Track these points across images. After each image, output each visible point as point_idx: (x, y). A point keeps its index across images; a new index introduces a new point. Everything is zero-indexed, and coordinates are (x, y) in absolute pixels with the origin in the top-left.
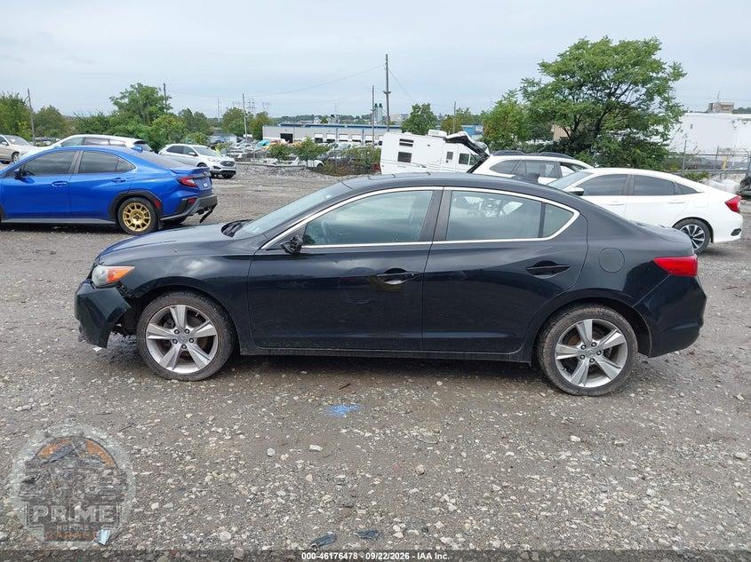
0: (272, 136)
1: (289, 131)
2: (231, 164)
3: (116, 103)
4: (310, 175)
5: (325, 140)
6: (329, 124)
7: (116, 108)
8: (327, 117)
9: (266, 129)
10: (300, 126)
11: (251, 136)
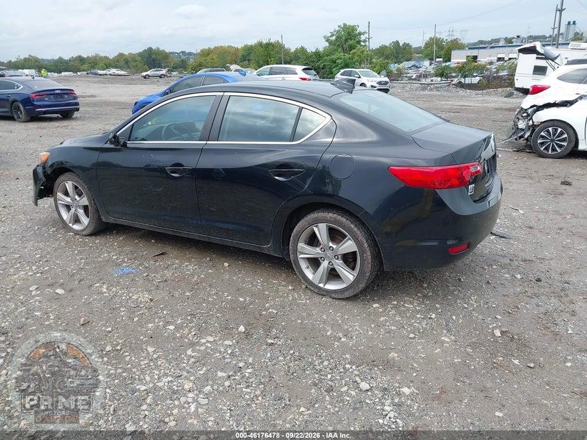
0: (458, 58)
1: (474, 53)
2: (386, 83)
3: (327, 41)
4: (454, 90)
5: (506, 58)
6: (514, 44)
7: (327, 44)
8: (513, 38)
9: (454, 53)
10: (485, 48)
11: (441, 59)
